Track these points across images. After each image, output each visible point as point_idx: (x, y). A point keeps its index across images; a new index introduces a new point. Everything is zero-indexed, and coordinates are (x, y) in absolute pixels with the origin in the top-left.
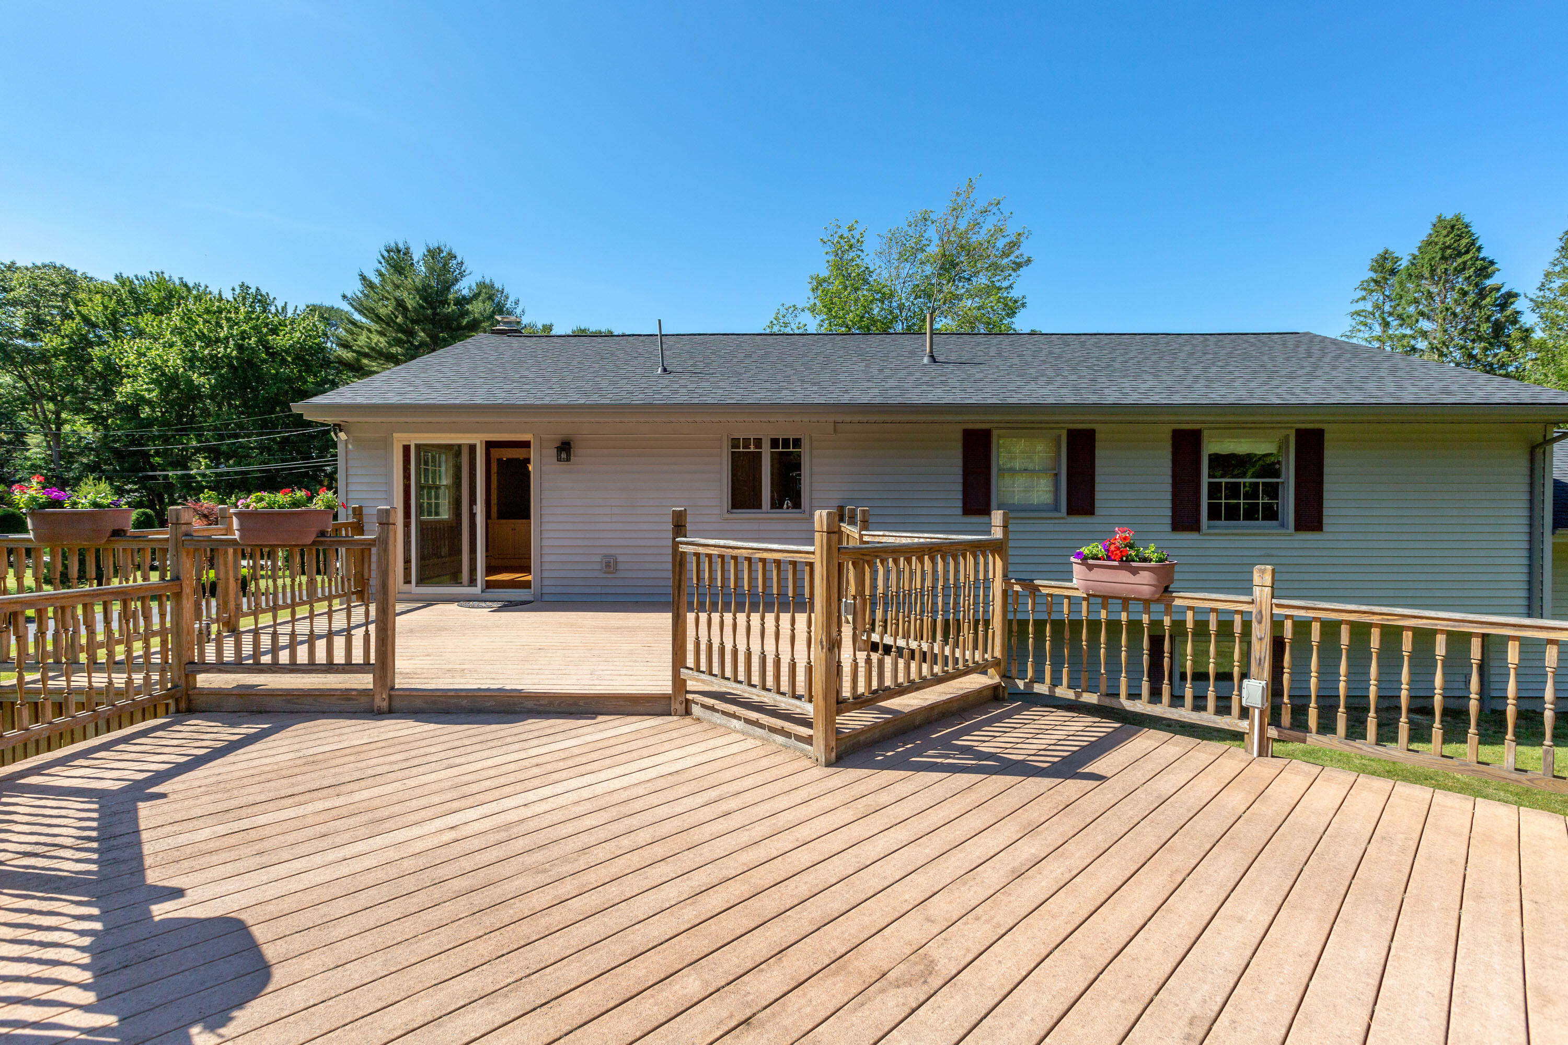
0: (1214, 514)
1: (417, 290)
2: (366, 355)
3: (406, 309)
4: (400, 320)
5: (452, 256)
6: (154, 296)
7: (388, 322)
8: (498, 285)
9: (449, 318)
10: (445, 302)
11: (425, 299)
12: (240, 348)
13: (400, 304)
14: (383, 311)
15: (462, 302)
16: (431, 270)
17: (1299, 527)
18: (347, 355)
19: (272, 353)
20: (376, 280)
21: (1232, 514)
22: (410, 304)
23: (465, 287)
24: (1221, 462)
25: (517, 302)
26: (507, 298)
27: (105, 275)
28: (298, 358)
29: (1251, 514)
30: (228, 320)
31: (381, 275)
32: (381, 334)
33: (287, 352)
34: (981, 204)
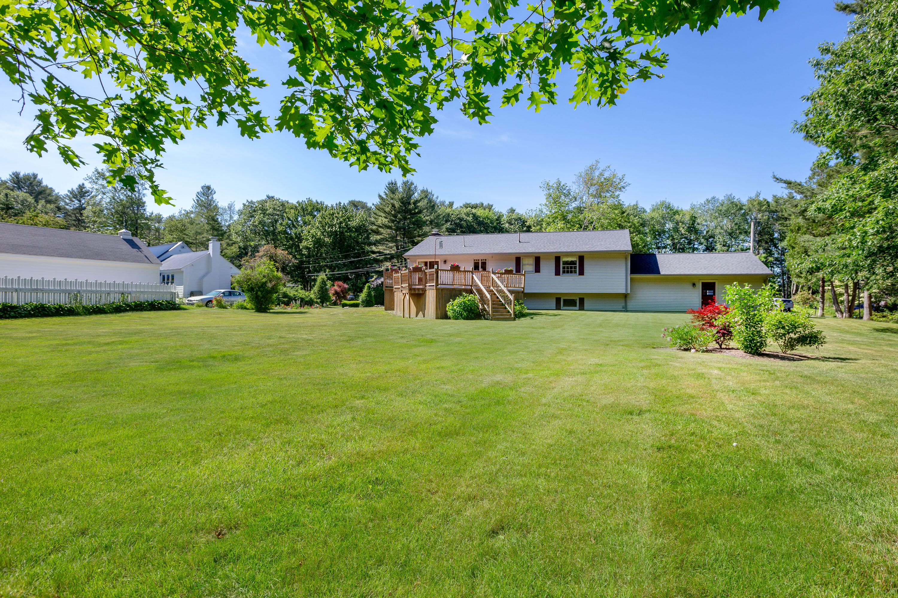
0: (564, 272)
1: (400, 200)
2: (380, 227)
3: (395, 207)
4: (393, 212)
5: (412, 184)
6: (309, 209)
7: (389, 213)
8: (429, 191)
9: (410, 210)
10: (409, 204)
11: (402, 203)
12: (340, 227)
13: (393, 206)
14: (387, 210)
15: (415, 203)
16: (404, 190)
17: (579, 274)
18: (374, 227)
19: (349, 229)
20: (384, 197)
21: (568, 272)
22: (397, 205)
23: (416, 196)
24: (565, 263)
25: (437, 198)
26: (433, 195)
27: (293, 201)
28: (357, 230)
29: (571, 272)
30: (336, 217)
31: (386, 194)
32: (386, 218)
33: (353, 228)
34: (602, 168)
